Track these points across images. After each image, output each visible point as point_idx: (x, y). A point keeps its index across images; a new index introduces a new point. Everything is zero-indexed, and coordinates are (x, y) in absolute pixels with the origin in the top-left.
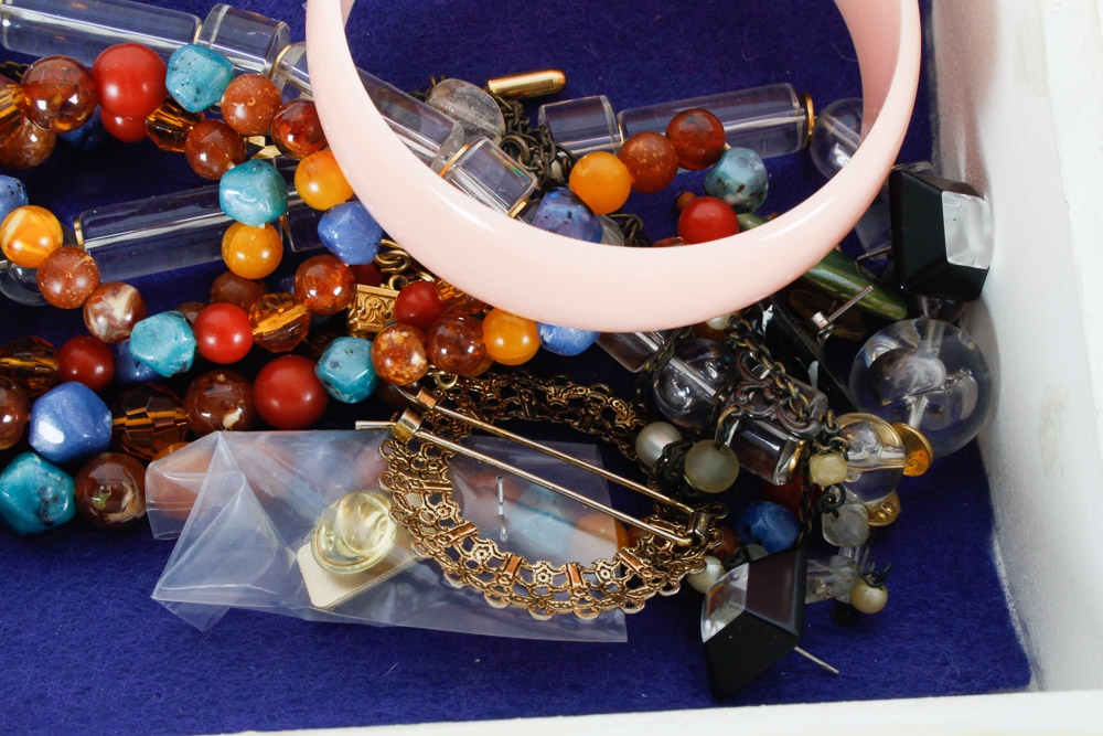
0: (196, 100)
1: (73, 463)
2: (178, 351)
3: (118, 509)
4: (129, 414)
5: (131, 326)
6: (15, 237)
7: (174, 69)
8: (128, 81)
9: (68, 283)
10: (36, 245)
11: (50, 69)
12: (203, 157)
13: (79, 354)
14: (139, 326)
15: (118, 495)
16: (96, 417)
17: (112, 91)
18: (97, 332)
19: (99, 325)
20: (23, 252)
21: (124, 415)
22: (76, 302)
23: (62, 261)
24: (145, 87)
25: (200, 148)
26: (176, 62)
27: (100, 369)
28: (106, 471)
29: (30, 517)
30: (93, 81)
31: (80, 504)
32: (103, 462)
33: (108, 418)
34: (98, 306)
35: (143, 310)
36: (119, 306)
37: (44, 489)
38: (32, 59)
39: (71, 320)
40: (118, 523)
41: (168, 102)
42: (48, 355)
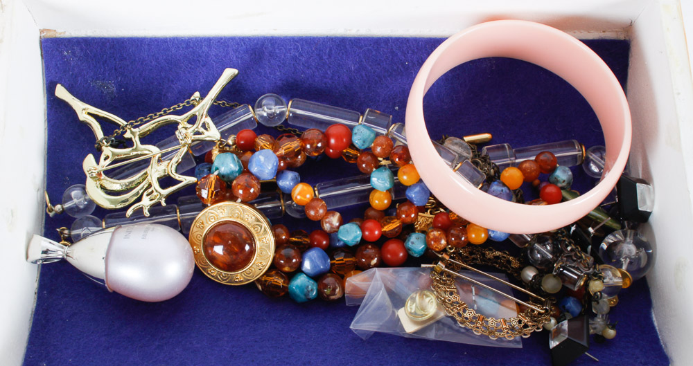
0: (363, 145)
1: (317, 277)
2: (356, 237)
3: (334, 294)
4: (337, 259)
5: (338, 227)
6: (299, 194)
7: (355, 134)
8: (338, 138)
9: (317, 212)
10: (305, 197)
11: (312, 134)
12: (364, 165)
13: (317, 237)
14: (342, 227)
15: (334, 290)
16: (326, 261)
17: (333, 141)
18: (326, 229)
19: (327, 227)
20: (300, 200)
21: (334, 259)
22: (319, 218)
23: (315, 203)
24: (344, 140)
25: (363, 162)
26: (355, 130)
27: (324, 242)
28: (329, 280)
29: (302, 296)
30: (326, 138)
31: (320, 292)
32: (328, 277)
33: (329, 261)
34: (327, 220)
35: (343, 221)
36: (335, 220)
37: (308, 287)
38: (304, 129)
39: (316, 225)
40: (333, 300)
41: (352, 146)
42: (306, 237)
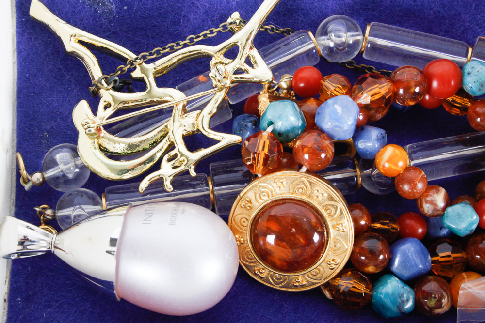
0: (480, 90)
1: (414, 282)
2: (471, 224)
3: (440, 307)
4: (441, 255)
5: (444, 209)
6: (388, 161)
7: (469, 74)
8: (443, 80)
9: (414, 186)
10: (396, 165)
11: (408, 74)
12: (479, 120)
13: (410, 222)
14: (450, 210)
15: (440, 301)
16: (426, 257)
17: (435, 84)
18: (426, 211)
19: (427, 208)
20: (389, 168)
21: (437, 255)
22: (417, 196)
23: (412, 174)
24: (453, 83)
25: (478, 115)
26: (468, 68)
27: (420, 231)
28: (431, 286)
29: (394, 309)
30: (427, 78)
31: (417, 303)
32: (430, 281)
33: (430, 257)
34: (429, 199)
35: (450, 201)
36: (439, 198)
37: (402, 295)
38: (394, 68)
39: (412, 205)
40: (438, 314)
41: (461, 92)
42: (393, 221)
